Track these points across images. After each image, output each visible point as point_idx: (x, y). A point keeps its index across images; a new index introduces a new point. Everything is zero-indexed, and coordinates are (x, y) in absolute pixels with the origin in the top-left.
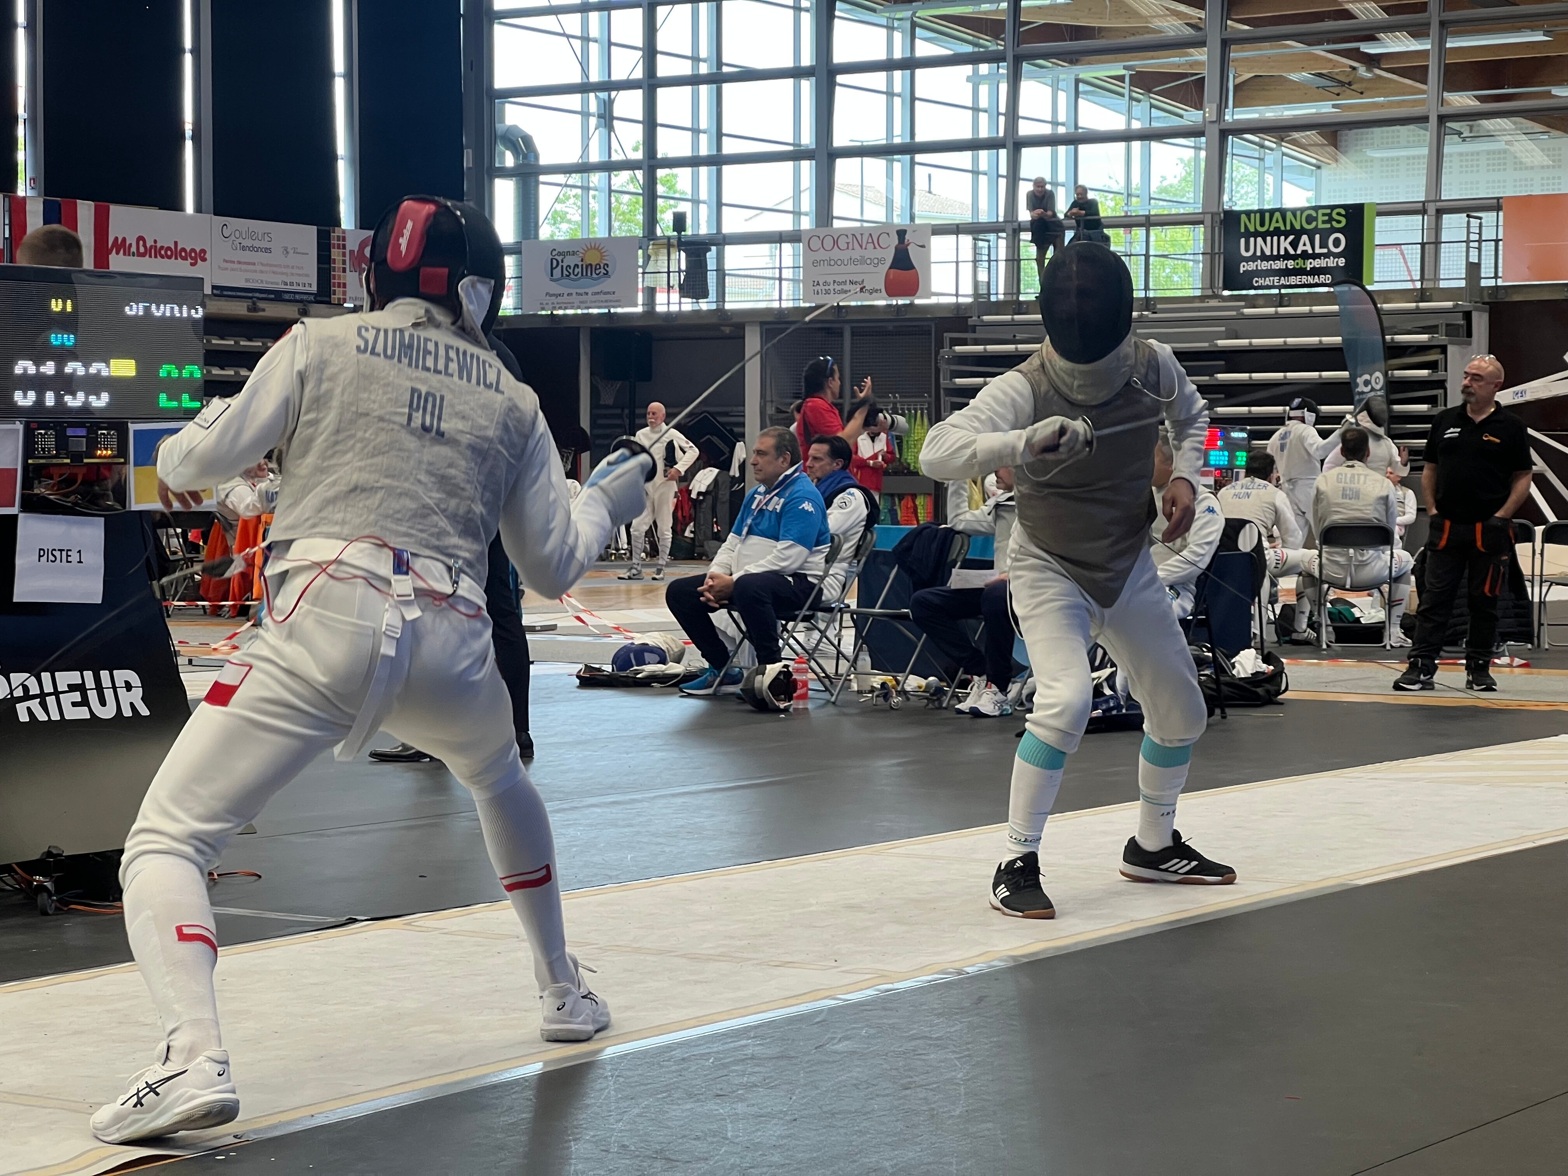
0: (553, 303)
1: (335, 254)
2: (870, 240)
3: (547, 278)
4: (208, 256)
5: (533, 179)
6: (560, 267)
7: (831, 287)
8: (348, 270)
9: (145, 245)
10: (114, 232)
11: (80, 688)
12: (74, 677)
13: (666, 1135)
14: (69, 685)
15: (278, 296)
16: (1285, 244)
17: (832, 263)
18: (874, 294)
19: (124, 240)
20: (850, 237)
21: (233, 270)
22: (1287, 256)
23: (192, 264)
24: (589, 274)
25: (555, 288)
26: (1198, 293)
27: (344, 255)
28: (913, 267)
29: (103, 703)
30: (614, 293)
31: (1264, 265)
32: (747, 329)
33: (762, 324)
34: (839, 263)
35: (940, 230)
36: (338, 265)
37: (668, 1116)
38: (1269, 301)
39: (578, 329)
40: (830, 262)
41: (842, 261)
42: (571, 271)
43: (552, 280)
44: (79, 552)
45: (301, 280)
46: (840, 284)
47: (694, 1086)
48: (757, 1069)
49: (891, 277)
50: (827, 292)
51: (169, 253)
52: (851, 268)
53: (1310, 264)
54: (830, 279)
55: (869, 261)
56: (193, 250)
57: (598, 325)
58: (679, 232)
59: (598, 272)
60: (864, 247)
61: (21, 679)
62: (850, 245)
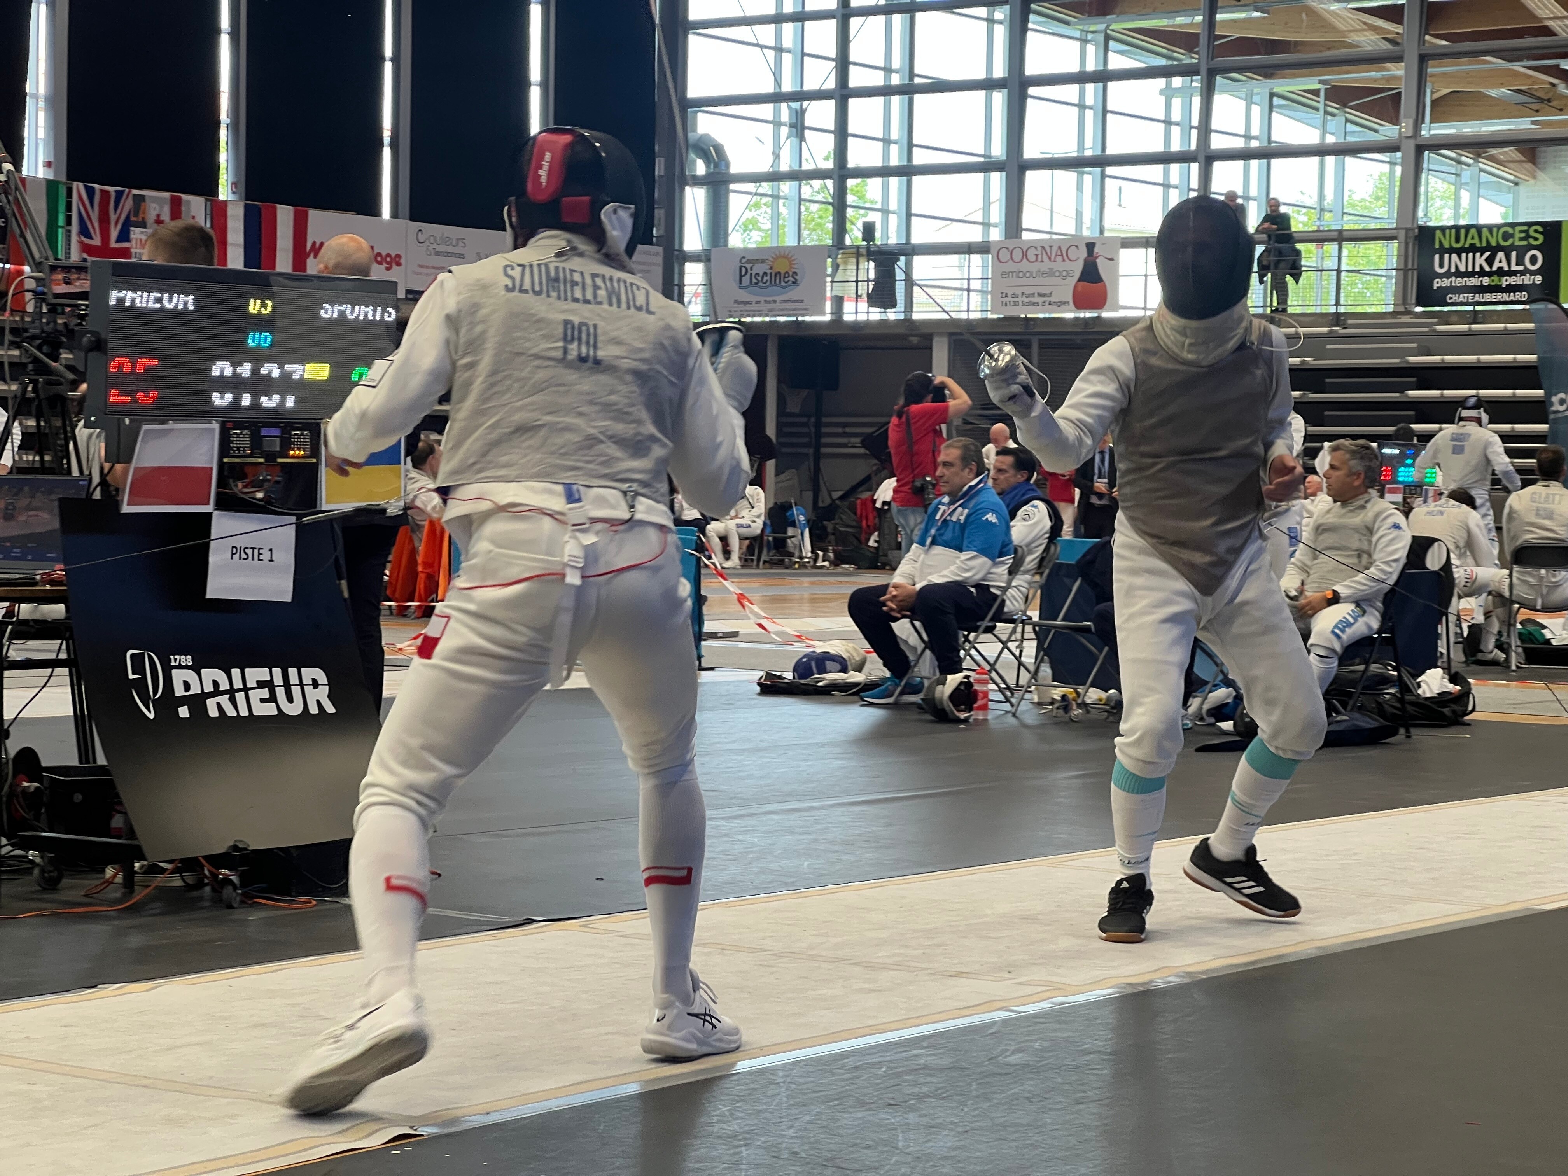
0: (741, 311)
2: (1059, 253)
3: (735, 285)
4: (402, 261)
5: (723, 187)
6: (748, 276)
10: (312, 236)
11: (269, 685)
12: (263, 674)
13: (836, 1143)
14: (258, 682)
16: (1481, 260)
17: (1021, 275)
18: (1063, 306)
19: (321, 243)
20: (1040, 249)
21: (427, 274)
22: (1482, 273)
23: (388, 269)
24: (778, 282)
25: (744, 296)
26: (1391, 309)
28: (1101, 280)
29: (290, 699)
30: (802, 301)
31: (1459, 282)
32: (935, 340)
33: (951, 334)
34: (1028, 275)
35: (1129, 243)
37: (838, 1124)
38: (1462, 317)
39: (765, 337)
40: (1018, 274)
41: (1031, 273)
42: (760, 279)
43: (741, 288)
44: (271, 550)
46: (1029, 295)
47: (865, 1095)
48: (929, 1079)
49: (1080, 289)
50: (1016, 304)
52: (1040, 280)
53: (1505, 281)
54: (1018, 291)
55: (1057, 274)
56: (388, 255)
57: (785, 333)
58: (868, 242)
59: (786, 280)
60: (1053, 259)
61: (211, 675)
62: (1040, 257)
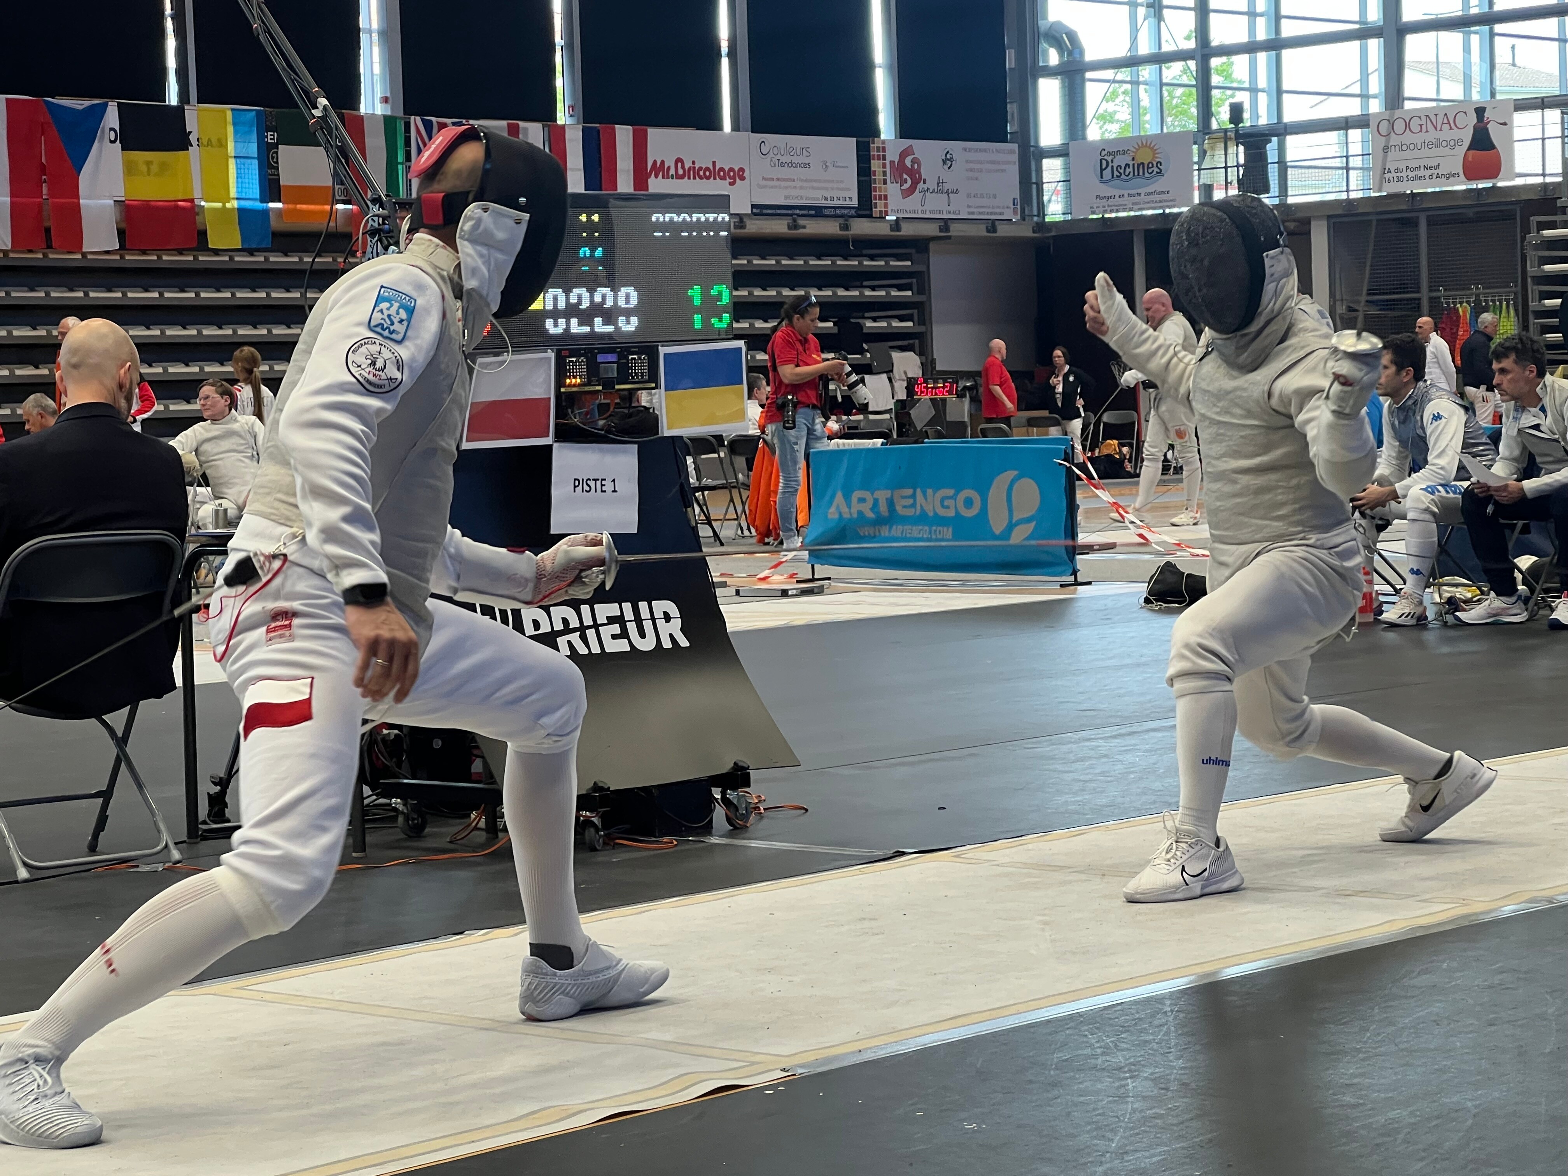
0: (1104, 207)
1: (875, 165)
2: (1445, 121)
3: (1097, 181)
4: (746, 174)
5: (1078, 77)
6: (1110, 168)
7: (1404, 174)
8: (888, 181)
9: (683, 167)
10: (653, 156)
11: (620, 620)
12: (613, 609)
15: (818, 212)
17: (1404, 147)
18: (1452, 179)
19: (663, 162)
20: (1424, 118)
21: (772, 187)
23: (731, 184)
24: (1141, 173)
25: (1106, 190)
27: (884, 166)
28: (1493, 147)
29: (643, 635)
30: (1168, 192)
32: (1313, 224)
33: (1329, 217)
34: (1412, 147)
35: (1522, 106)
36: (879, 177)
39: (1132, 231)
40: (1401, 147)
41: (1416, 146)
42: (1122, 171)
43: (1101, 182)
45: (842, 194)
46: (1413, 169)
50: (1400, 180)
51: (708, 173)
52: (1426, 152)
54: (1402, 166)
56: (731, 169)
57: (1153, 227)
58: (1236, 124)
59: (1150, 171)
60: (1439, 128)
62: (1424, 127)
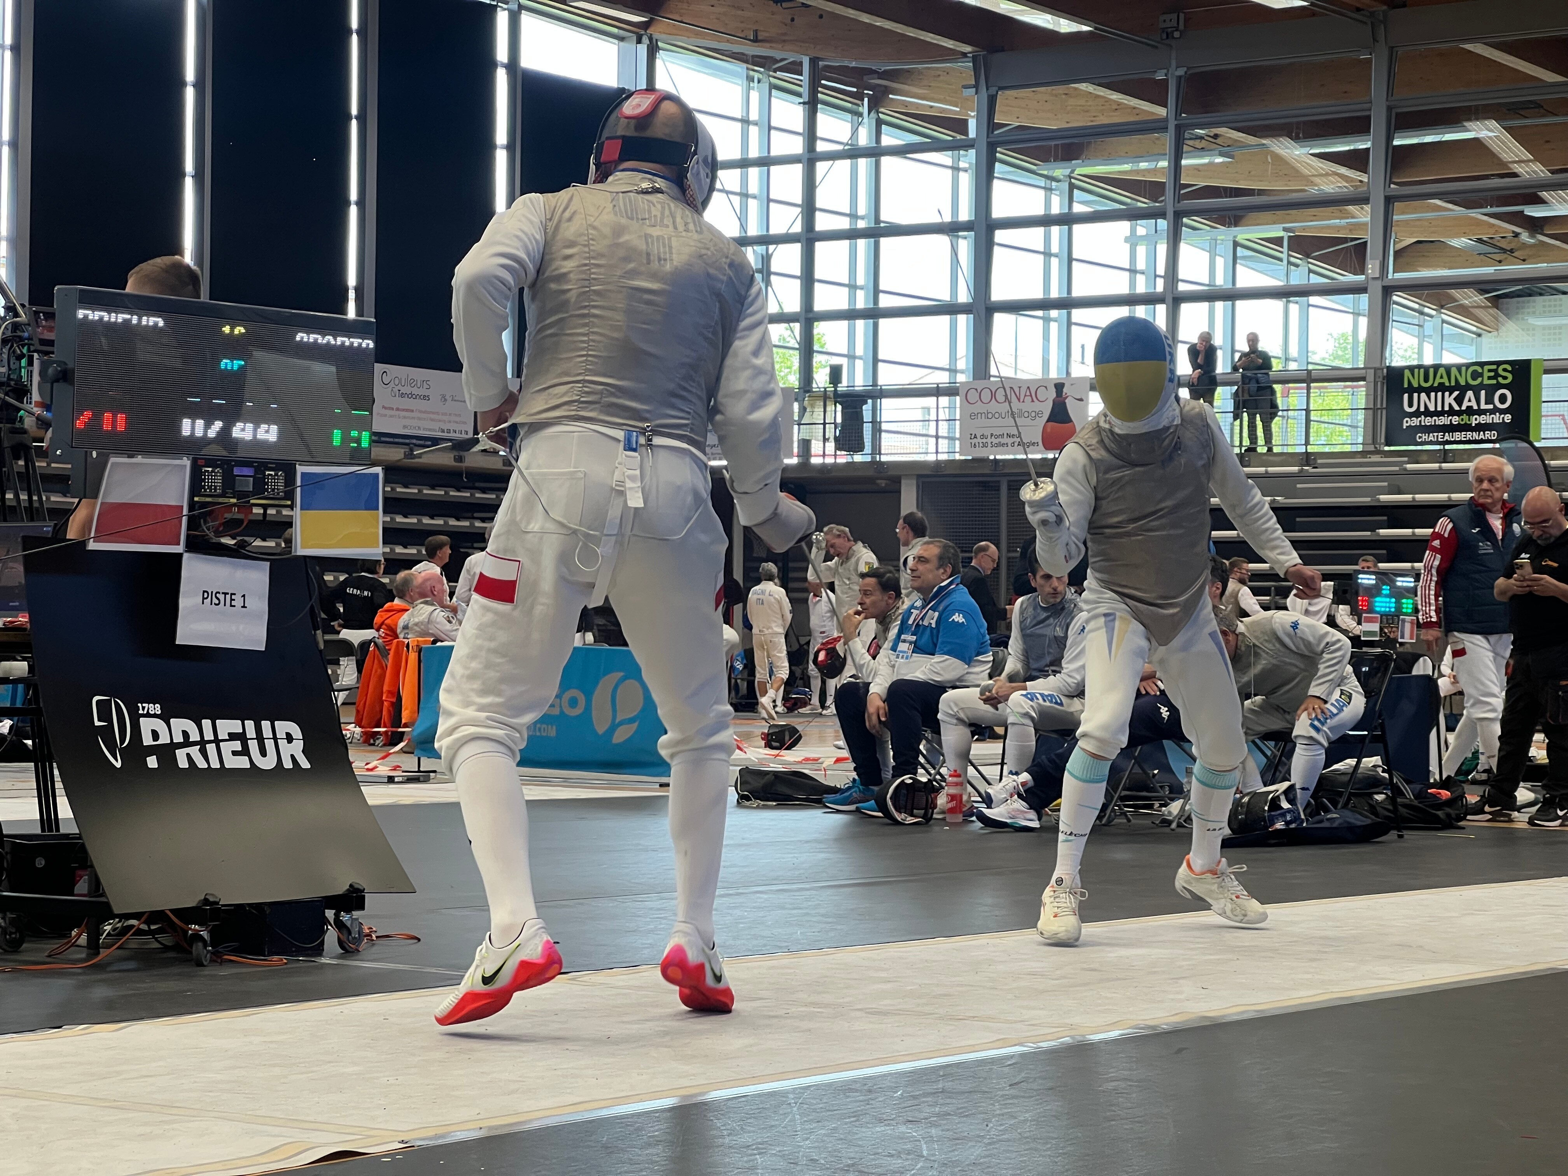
2: (1028, 393)
7: (989, 440)
11: (241, 737)
12: (235, 726)
14: (229, 734)
15: (434, 443)
16: (1450, 400)
17: (990, 416)
18: (1031, 447)
20: (1008, 390)
21: (394, 417)
22: (1452, 412)
26: (1360, 448)
28: (1070, 421)
29: (263, 753)
31: (1428, 421)
32: (904, 482)
33: (919, 477)
34: (997, 416)
38: (1432, 456)
40: (987, 415)
41: (1000, 415)
44: (244, 596)
45: (461, 428)
46: (997, 437)
47: (883, 1114)
48: (948, 1101)
49: (1049, 430)
50: (985, 445)
52: (1009, 421)
53: (1474, 420)
54: (987, 432)
55: (1026, 414)
58: (835, 386)
60: (1021, 400)
61: (181, 725)
